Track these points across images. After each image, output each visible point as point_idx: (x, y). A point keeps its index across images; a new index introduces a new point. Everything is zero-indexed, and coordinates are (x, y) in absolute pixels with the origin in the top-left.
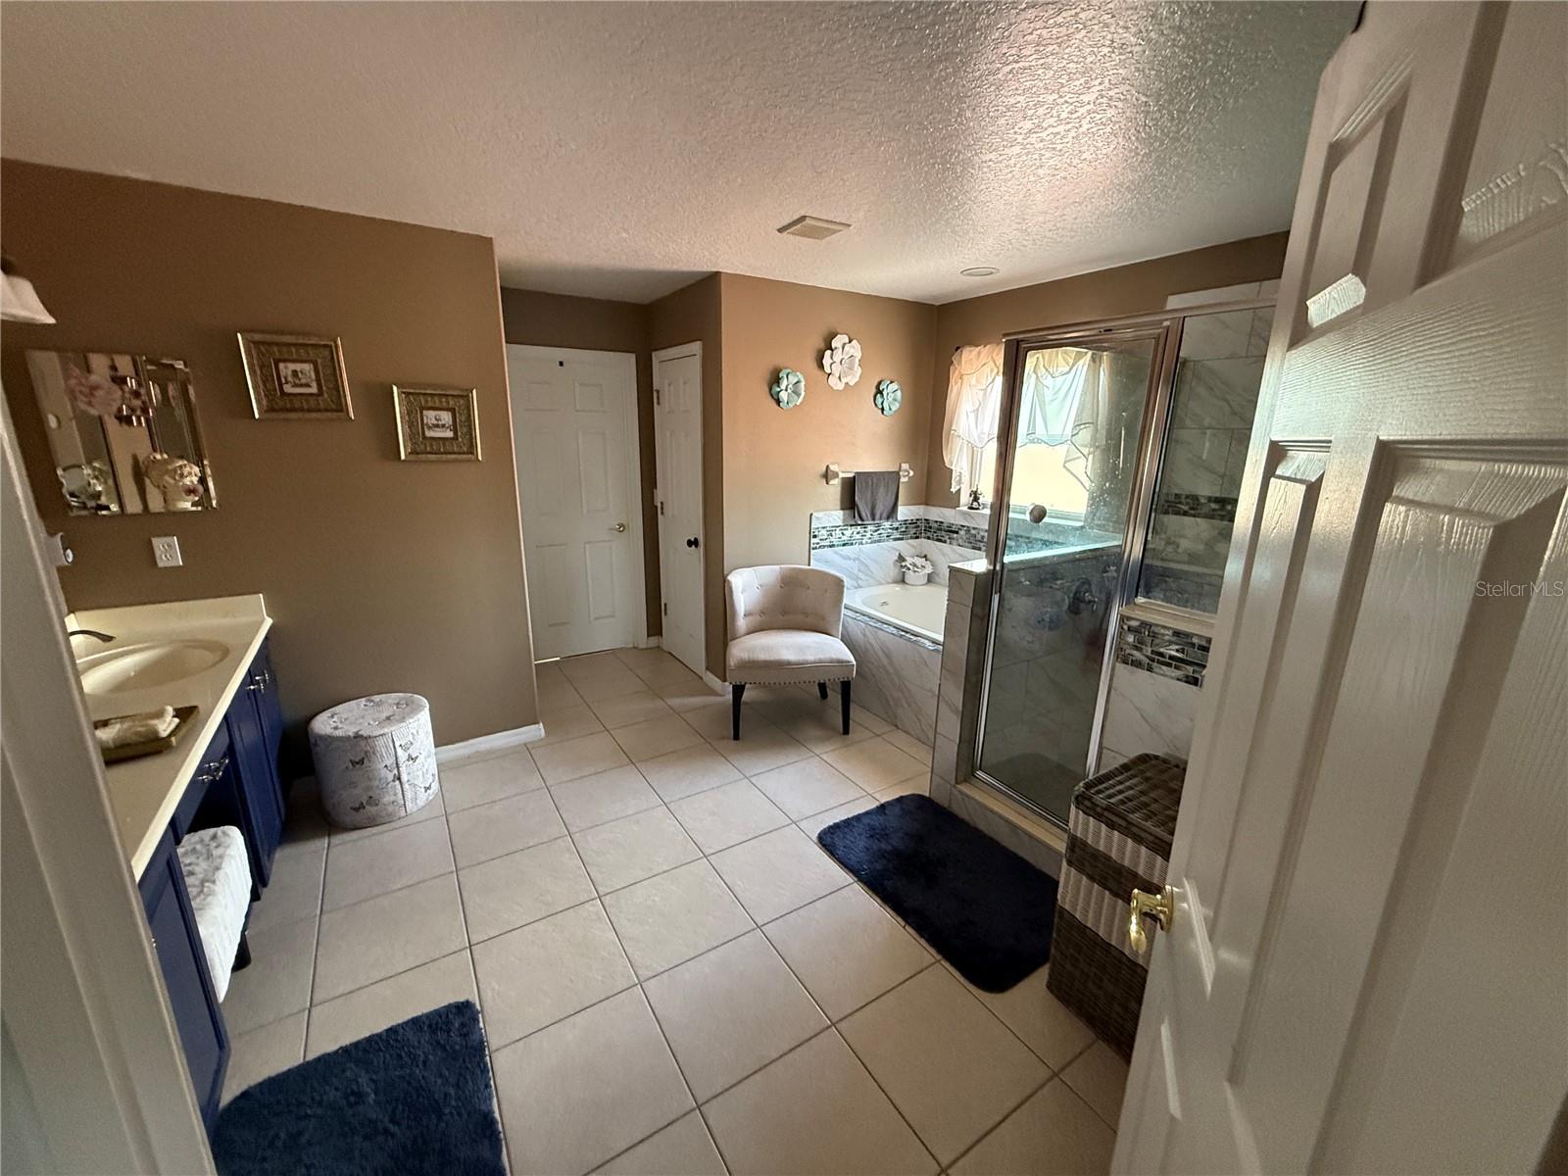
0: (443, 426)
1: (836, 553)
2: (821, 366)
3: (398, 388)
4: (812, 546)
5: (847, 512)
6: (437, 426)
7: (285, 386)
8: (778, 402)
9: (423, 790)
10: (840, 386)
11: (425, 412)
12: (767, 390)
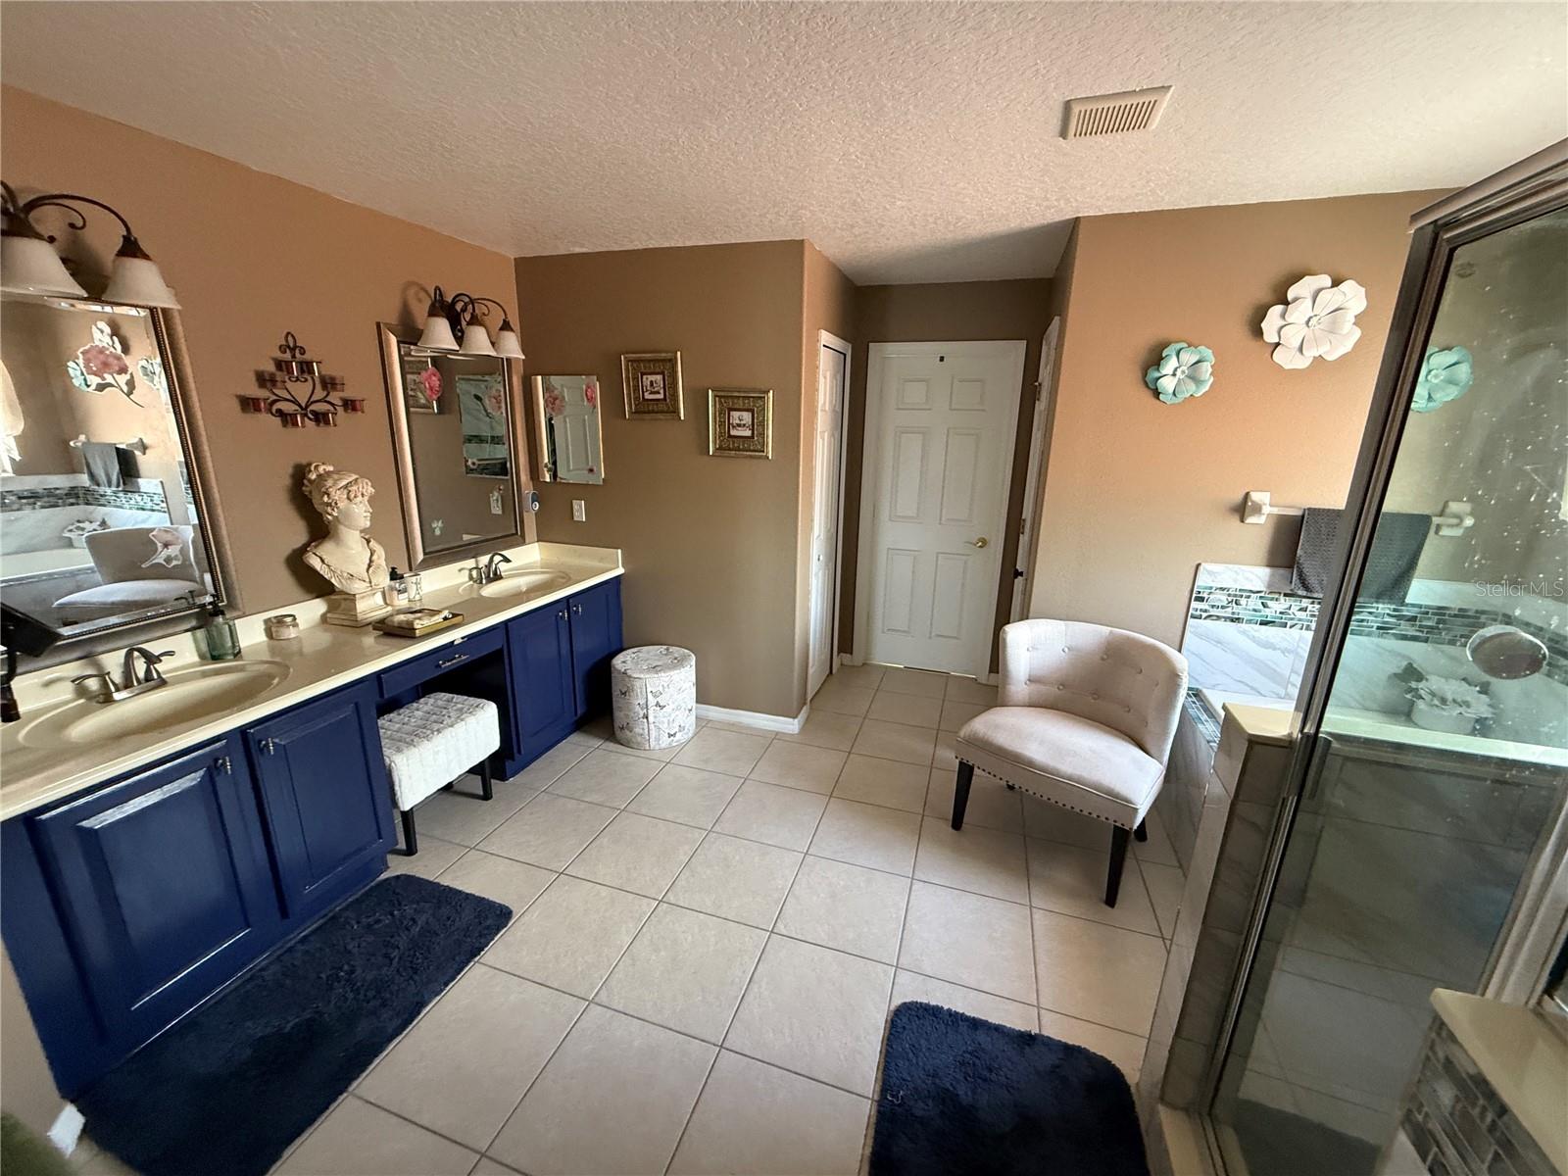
0: (744, 425)
1: (1244, 633)
2: (1258, 333)
3: (712, 391)
4: (1191, 611)
5: (1281, 571)
6: (739, 425)
7: (646, 394)
8: (1157, 393)
9: (667, 735)
10: (1302, 363)
11: (732, 413)
12: (1140, 375)
